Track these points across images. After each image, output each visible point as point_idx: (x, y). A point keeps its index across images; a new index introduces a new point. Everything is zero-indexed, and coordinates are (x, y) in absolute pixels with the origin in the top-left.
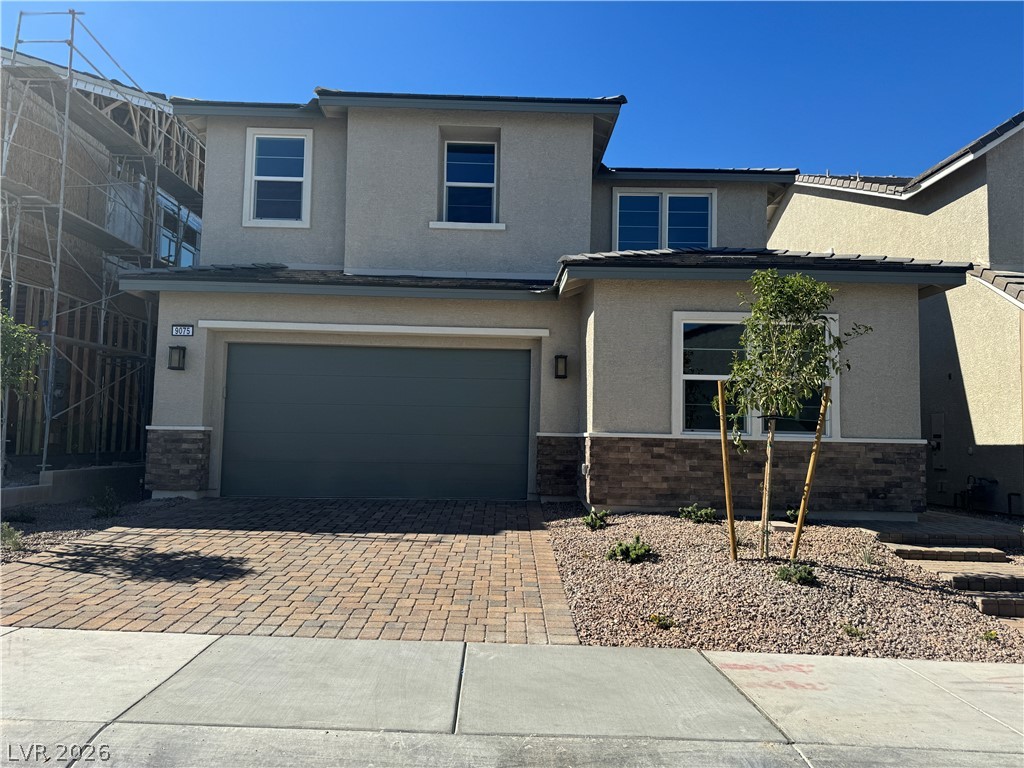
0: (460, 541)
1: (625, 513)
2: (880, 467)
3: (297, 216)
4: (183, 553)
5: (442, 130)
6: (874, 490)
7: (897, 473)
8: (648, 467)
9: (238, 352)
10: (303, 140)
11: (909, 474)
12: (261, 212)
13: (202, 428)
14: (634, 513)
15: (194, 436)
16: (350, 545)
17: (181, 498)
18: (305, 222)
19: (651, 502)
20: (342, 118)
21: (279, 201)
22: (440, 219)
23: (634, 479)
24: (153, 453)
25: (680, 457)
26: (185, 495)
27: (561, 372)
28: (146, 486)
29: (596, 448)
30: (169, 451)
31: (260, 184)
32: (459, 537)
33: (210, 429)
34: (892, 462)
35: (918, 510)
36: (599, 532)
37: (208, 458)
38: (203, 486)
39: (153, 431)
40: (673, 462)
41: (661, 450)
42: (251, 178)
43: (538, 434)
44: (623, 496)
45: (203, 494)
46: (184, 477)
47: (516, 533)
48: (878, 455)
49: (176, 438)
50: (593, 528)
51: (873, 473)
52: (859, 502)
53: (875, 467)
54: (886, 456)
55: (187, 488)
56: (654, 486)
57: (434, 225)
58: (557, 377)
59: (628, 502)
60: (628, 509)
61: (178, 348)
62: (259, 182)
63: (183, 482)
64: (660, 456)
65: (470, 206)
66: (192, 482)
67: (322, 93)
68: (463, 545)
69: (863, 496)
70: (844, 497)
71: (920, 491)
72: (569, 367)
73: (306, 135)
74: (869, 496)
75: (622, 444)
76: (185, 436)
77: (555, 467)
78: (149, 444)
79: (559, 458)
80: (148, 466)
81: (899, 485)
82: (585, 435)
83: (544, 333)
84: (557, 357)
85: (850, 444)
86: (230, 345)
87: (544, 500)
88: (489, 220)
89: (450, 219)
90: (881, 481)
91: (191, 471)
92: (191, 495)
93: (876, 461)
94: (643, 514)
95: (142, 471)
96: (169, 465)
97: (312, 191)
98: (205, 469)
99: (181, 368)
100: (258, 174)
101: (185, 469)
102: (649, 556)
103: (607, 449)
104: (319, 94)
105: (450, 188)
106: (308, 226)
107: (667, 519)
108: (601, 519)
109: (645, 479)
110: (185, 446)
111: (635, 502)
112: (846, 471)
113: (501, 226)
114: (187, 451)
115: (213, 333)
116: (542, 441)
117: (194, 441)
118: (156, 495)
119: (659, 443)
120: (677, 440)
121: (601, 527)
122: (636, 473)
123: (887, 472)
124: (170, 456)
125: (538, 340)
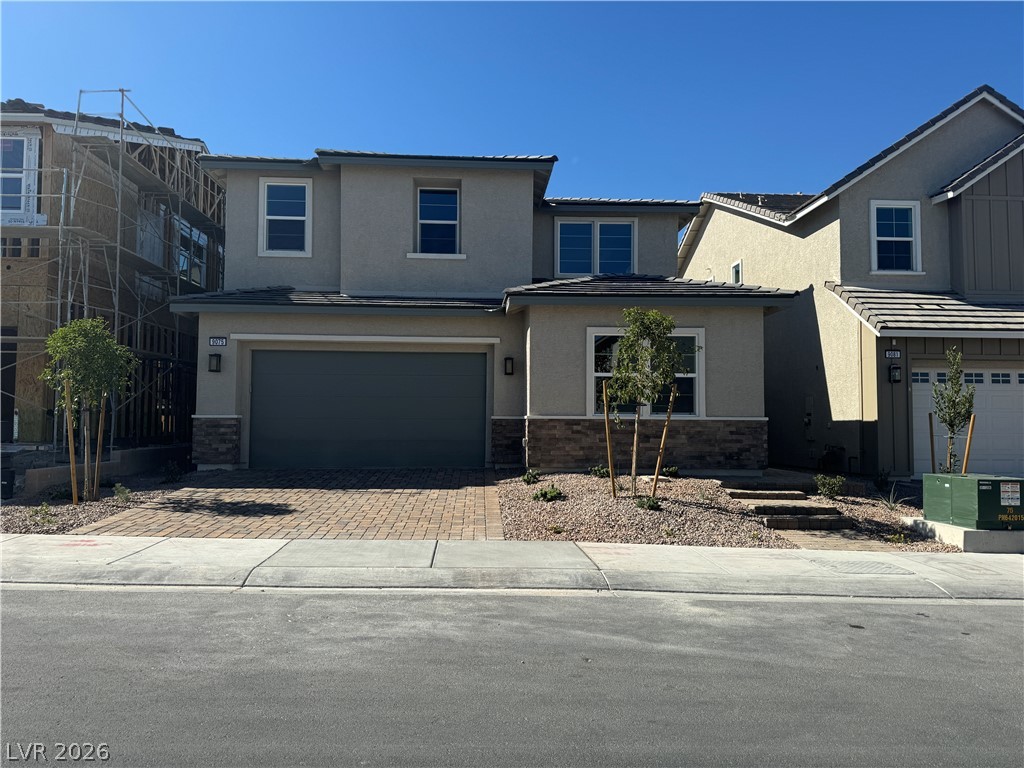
0: (435, 493)
1: (553, 473)
2: (734, 437)
3: (301, 247)
4: (243, 502)
5: (415, 180)
6: (730, 454)
7: (747, 441)
8: (570, 440)
9: (260, 357)
10: (304, 187)
11: (755, 443)
12: (273, 244)
13: (236, 416)
14: (559, 473)
15: (229, 423)
16: (357, 496)
17: (220, 470)
18: (308, 253)
19: (571, 465)
20: (336, 171)
21: (286, 236)
22: (415, 251)
23: (559, 449)
24: (198, 435)
25: (592, 432)
26: (223, 467)
27: (509, 370)
28: (193, 461)
29: (532, 427)
30: (210, 434)
31: (270, 222)
32: (433, 491)
33: (240, 416)
34: (743, 434)
35: (762, 468)
36: (532, 486)
37: (239, 439)
38: (236, 461)
39: (198, 419)
40: (587, 435)
41: (579, 428)
42: (264, 218)
43: (493, 417)
44: (551, 461)
45: (236, 467)
46: (222, 454)
47: (474, 488)
48: (733, 429)
49: (215, 424)
50: (528, 483)
51: (731, 441)
52: (719, 462)
53: (730, 437)
54: (739, 429)
55: (226, 462)
56: (574, 453)
57: (410, 255)
58: (506, 374)
59: (555, 465)
60: (556, 470)
61: (216, 355)
62: (270, 221)
63: (222, 457)
64: (578, 432)
65: (439, 239)
66: (229, 457)
67: (321, 153)
68: (436, 495)
69: (722, 459)
70: (708, 458)
71: (763, 455)
72: (514, 366)
73: (307, 183)
74: (727, 458)
75: (551, 424)
76: (222, 422)
77: (505, 442)
78: (194, 429)
79: (508, 435)
80: (194, 446)
81: (748, 450)
82: (526, 417)
83: (496, 341)
84: (506, 359)
85: (713, 421)
86: (253, 351)
87: (497, 467)
88: (453, 251)
89: (422, 251)
90: (735, 447)
91: (228, 449)
92: (228, 467)
93: (732, 433)
94: (565, 473)
95: (190, 450)
96: (210, 445)
97: (313, 227)
98: (237, 447)
99: (218, 370)
100: (268, 214)
101: (223, 448)
102: (559, 496)
103: (540, 427)
104: (318, 153)
105: (422, 225)
106: (310, 255)
107: (580, 476)
108: (534, 477)
109: (567, 449)
110: (222, 430)
111: (561, 465)
112: (710, 440)
113: (463, 257)
114: (224, 434)
115: (241, 343)
116: (495, 423)
117: (229, 426)
118: (200, 468)
119: (577, 422)
120: (590, 420)
121: (534, 482)
122: (560, 445)
123: (739, 441)
124: (210, 437)
125: (492, 346)
